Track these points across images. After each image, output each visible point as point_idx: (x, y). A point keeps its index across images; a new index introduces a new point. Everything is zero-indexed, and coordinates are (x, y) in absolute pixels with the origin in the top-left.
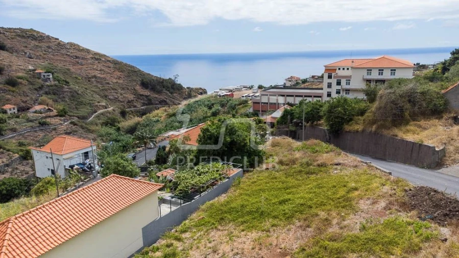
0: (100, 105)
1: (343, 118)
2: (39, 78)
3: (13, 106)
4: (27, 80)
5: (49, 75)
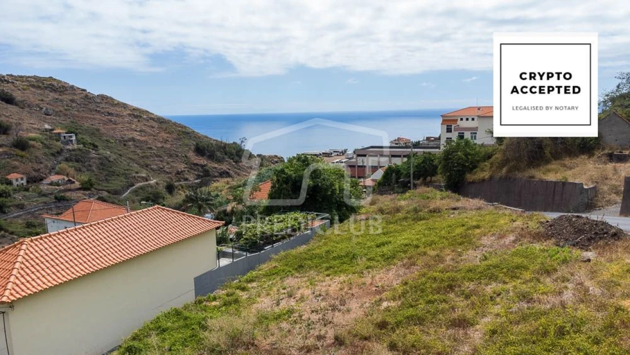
0: (138, 177)
2: (57, 140)
3: (21, 176)
4: (42, 143)
5: (71, 137)
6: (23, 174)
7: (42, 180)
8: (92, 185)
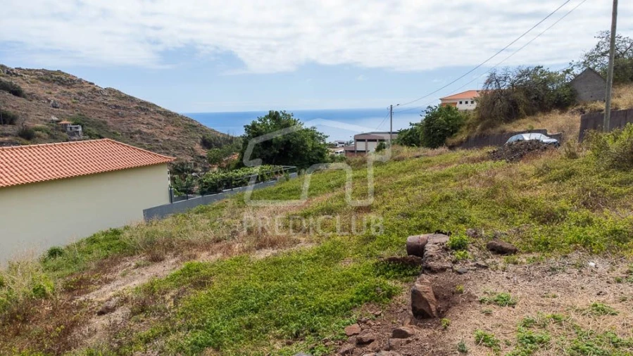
1: (445, 131)
2: (64, 131)
4: (48, 133)
5: (77, 128)
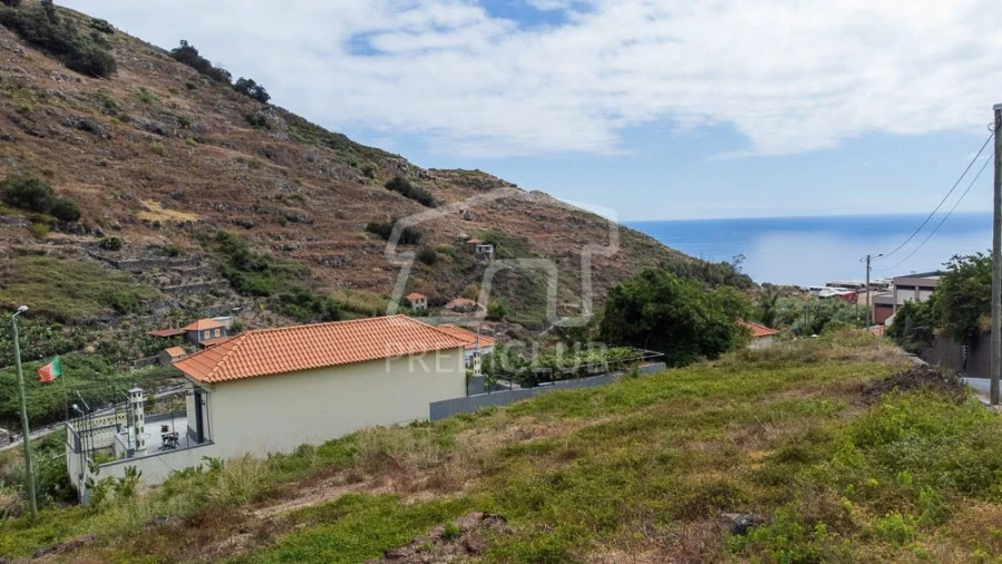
0: (568, 307)
2: (472, 253)
3: (422, 296)
4: (453, 256)
5: (487, 248)
6: (425, 294)
7: (445, 303)
8: (502, 314)
